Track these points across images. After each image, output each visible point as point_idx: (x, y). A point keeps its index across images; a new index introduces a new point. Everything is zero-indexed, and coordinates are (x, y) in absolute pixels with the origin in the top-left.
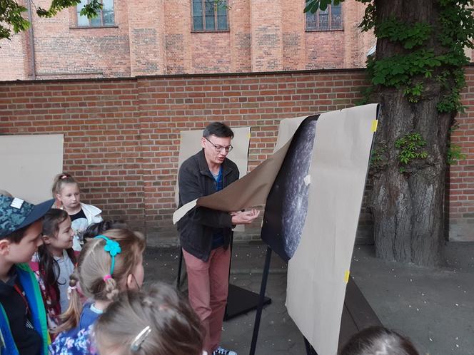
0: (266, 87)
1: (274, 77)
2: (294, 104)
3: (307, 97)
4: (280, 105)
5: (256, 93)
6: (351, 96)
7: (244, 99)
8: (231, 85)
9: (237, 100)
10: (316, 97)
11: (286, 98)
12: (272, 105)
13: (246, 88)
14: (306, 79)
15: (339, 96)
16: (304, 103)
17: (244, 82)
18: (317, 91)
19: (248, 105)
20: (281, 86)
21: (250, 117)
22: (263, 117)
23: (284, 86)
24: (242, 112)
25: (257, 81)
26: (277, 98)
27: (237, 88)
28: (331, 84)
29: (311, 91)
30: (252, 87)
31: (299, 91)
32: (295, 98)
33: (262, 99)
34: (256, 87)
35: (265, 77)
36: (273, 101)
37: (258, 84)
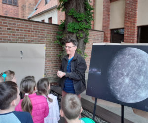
0: (20, 25)
1: (23, 21)
2: (31, 34)
3: (36, 32)
4: (26, 33)
5: (15, 27)
6: (52, 33)
7: (10, 29)
8: (3, 21)
9: (6, 29)
10: (40, 32)
11: (29, 31)
12: (22, 33)
13: (10, 24)
14: (36, 25)
15: (48, 33)
16: (36, 34)
17: (9, 21)
18: (40, 30)
19: (11, 32)
20: (26, 26)
21: (12, 37)
22: (19, 38)
23: (28, 26)
24: (9, 34)
25: (16, 22)
26: (25, 31)
27: (6, 23)
28: (45, 28)
29: (38, 30)
30: (13, 24)
31: (34, 29)
32: (32, 31)
33: (18, 30)
34: (15, 24)
35: (20, 21)
36: (23, 32)
37: (17, 23)
